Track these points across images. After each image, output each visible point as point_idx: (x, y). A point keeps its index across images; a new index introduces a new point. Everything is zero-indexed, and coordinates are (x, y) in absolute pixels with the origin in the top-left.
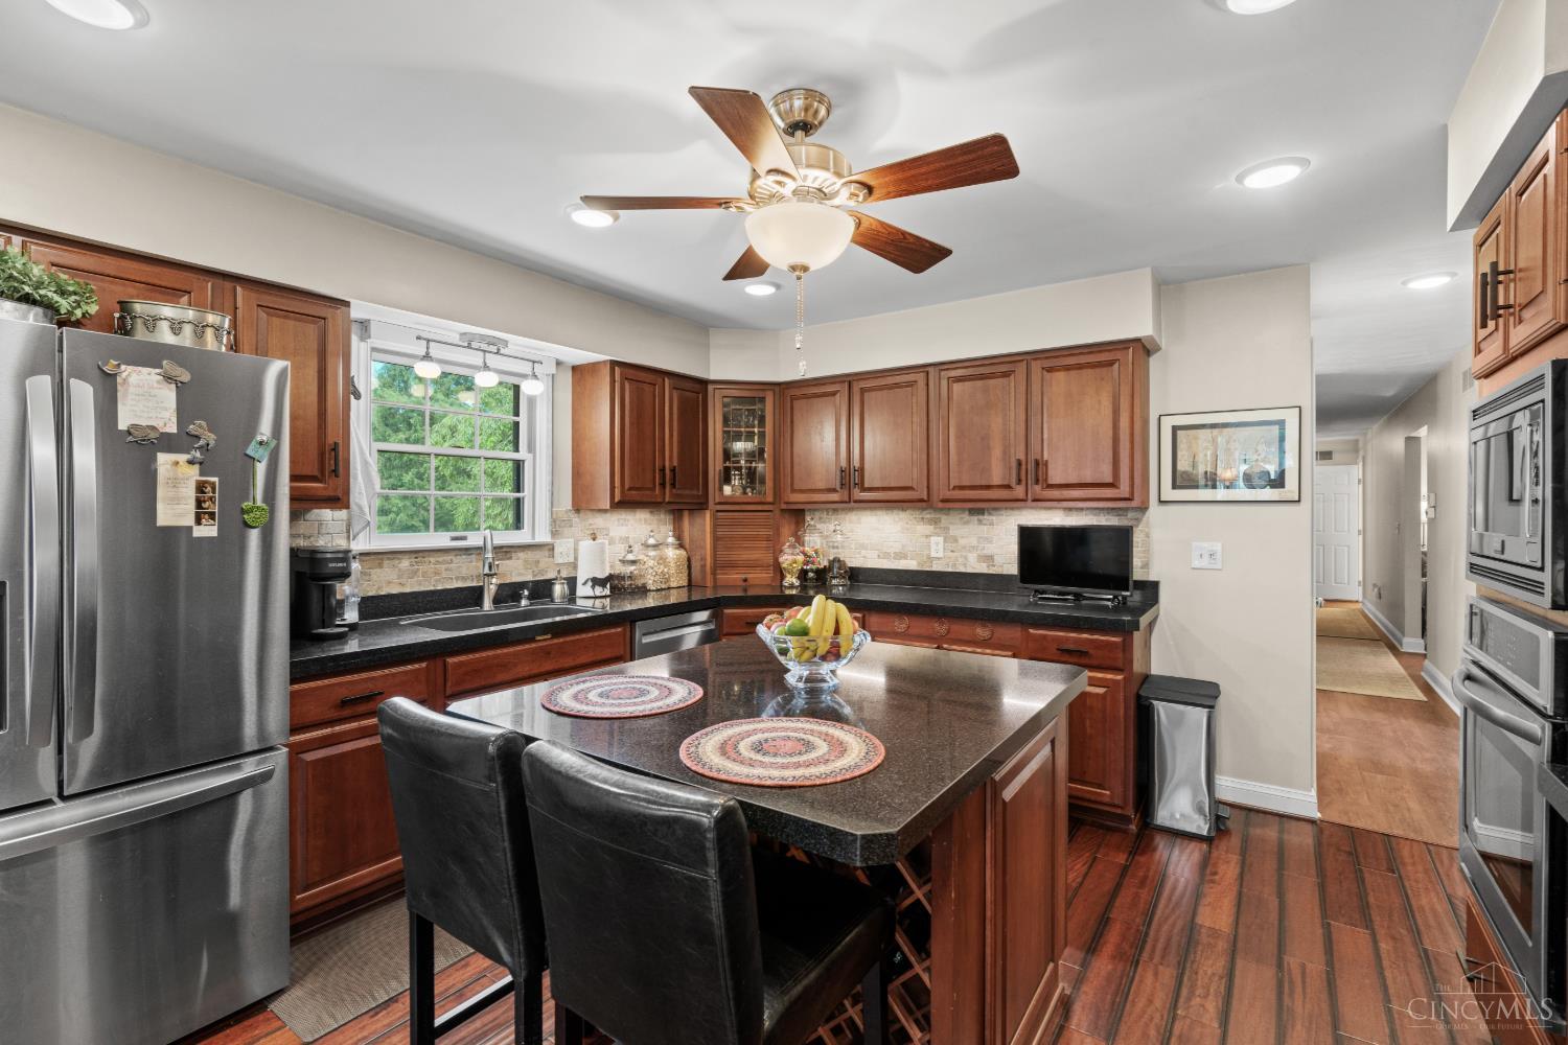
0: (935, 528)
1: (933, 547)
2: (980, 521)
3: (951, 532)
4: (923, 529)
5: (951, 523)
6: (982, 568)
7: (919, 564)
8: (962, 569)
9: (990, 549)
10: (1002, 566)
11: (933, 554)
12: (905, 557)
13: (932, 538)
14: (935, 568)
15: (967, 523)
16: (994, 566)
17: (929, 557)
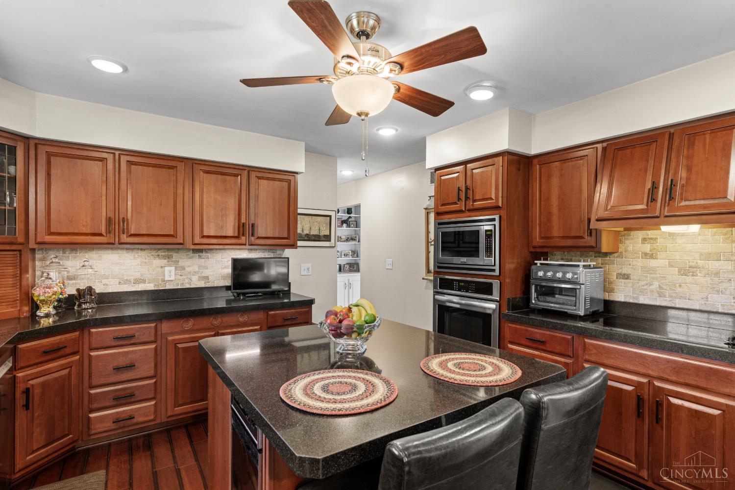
0: (168, 261)
1: (167, 274)
2: (200, 257)
3: (180, 264)
4: (158, 262)
5: (181, 259)
6: (201, 284)
7: (155, 285)
8: (188, 286)
9: (206, 273)
10: (214, 282)
11: (167, 278)
12: (144, 281)
13: (166, 268)
14: (168, 287)
15: (192, 257)
16: (209, 282)
17: (163, 280)
